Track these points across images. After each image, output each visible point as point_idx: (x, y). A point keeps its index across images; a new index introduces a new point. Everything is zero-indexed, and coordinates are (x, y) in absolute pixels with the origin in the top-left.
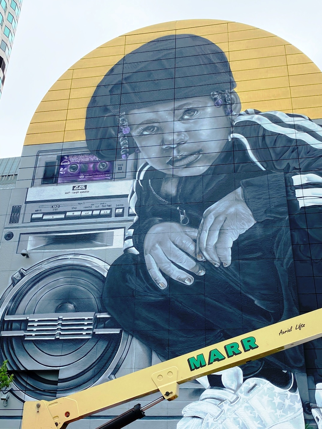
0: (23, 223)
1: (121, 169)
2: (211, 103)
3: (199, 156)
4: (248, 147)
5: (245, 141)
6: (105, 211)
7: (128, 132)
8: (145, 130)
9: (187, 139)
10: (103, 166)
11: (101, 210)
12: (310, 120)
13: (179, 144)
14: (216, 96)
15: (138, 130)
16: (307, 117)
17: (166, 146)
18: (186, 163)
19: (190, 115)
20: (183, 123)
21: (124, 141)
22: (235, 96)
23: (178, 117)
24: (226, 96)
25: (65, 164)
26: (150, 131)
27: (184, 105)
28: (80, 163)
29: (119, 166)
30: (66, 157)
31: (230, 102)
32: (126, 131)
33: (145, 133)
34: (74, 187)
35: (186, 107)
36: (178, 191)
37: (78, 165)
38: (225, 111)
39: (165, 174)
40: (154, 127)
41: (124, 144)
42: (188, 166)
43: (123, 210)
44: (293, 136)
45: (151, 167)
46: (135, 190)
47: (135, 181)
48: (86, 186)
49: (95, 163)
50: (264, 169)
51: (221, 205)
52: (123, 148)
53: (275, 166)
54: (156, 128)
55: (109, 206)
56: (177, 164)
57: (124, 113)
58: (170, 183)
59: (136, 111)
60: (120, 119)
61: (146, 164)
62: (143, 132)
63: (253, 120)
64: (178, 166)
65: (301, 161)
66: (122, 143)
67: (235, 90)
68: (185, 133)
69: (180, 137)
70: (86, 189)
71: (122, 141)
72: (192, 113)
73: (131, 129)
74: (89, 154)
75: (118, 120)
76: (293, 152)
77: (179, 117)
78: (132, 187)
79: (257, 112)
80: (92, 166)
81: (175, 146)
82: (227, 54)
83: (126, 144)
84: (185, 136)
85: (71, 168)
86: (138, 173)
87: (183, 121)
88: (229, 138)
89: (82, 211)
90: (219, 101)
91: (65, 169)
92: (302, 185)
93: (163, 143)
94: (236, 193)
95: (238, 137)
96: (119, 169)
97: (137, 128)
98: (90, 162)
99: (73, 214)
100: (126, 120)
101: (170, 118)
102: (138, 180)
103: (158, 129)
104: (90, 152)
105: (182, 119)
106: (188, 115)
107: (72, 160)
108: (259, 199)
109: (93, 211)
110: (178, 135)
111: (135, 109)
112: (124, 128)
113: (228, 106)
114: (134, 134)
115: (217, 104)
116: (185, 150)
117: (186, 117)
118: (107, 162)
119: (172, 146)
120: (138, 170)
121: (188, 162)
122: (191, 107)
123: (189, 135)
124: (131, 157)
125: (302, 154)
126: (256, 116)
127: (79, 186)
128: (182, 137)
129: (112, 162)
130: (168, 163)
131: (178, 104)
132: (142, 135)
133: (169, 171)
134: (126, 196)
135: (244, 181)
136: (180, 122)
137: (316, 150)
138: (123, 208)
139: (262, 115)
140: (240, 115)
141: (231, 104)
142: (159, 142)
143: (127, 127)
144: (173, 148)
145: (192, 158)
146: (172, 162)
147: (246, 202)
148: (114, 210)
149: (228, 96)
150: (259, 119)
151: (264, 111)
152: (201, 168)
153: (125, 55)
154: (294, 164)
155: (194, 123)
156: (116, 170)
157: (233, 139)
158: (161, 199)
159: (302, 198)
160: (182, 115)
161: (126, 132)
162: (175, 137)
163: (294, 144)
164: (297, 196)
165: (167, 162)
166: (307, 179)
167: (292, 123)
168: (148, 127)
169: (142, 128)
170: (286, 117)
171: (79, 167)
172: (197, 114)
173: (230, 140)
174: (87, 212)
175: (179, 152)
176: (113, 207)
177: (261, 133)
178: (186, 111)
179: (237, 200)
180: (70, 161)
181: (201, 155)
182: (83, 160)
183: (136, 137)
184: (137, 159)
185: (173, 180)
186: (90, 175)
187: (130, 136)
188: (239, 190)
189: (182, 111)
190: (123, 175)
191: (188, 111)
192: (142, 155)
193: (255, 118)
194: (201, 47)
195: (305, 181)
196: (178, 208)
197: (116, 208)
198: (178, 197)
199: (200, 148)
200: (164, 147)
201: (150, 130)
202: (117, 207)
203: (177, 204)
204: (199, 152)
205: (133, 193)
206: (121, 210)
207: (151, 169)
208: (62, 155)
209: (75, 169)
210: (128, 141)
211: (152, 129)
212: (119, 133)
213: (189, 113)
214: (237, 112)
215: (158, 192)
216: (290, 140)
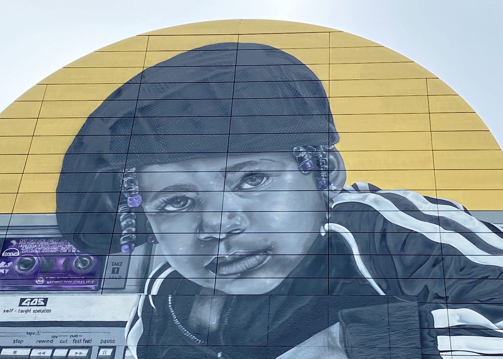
1: (117, 273)
2: (292, 166)
3: (265, 259)
4: (355, 250)
5: (350, 238)
6: (78, 351)
7: (137, 205)
8: (170, 202)
9: (244, 226)
10: (84, 263)
11: (70, 348)
12: (466, 211)
13: (230, 234)
14: (302, 155)
15: (157, 202)
16: (460, 206)
17: (206, 235)
18: (241, 270)
19: (253, 183)
20: (241, 196)
21: (128, 220)
22: (336, 157)
23: (232, 183)
24: (321, 156)
25: (10, 254)
26: (178, 206)
27: (245, 164)
28: (41, 254)
29: (115, 266)
30: (14, 242)
31: (326, 166)
32: (134, 202)
33: (169, 208)
34: (22, 300)
35: (247, 169)
36: (221, 321)
37: (35, 258)
38: (317, 182)
39: (200, 287)
40: (186, 199)
41: (128, 226)
42: (244, 275)
43: (114, 352)
44: (435, 238)
45: (175, 272)
46: (139, 314)
47: (143, 297)
48: (45, 300)
49: (69, 256)
50: (382, 293)
52: (125, 232)
53: (403, 289)
54: (189, 201)
55: (88, 342)
56: (225, 270)
57: (134, 169)
58: (207, 306)
59: (155, 168)
60: (126, 180)
61: (167, 266)
62: (165, 206)
63: (367, 202)
64: (225, 273)
65: (449, 283)
66: (123, 224)
67: (337, 146)
68: (244, 215)
69: (233, 221)
70: (45, 305)
71: (124, 219)
72: (258, 180)
73: (144, 200)
74: (59, 240)
75: (121, 181)
76: (434, 266)
77: (233, 186)
78: (135, 308)
79: (373, 189)
80: (62, 261)
81: (223, 236)
82: (325, 85)
83: (131, 225)
84: (242, 219)
85: (21, 263)
86: (148, 281)
87: (240, 193)
88: (322, 230)
89: (32, 348)
90: (308, 163)
91: (10, 264)
92: (449, 328)
93: (201, 228)
94: (330, 334)
95: (338, 230)
96: (113, 272)
97: (155, 198)
98: (59, 255)
99: (15, 352)
100: (137, 182)
101: (216, 185)
102: (147, 296)
103: (195, 202)
104: (60, 236)
105: (239, 189)
106: (250, 182)
107: (26, 247)
109: (54, 348)
110: (230, 217)
111: (154, 163)
112: (131, 196)
113: (323, 174)
114: (149, 208)
115: (304, 169)
116: (240, 245)
117: (246, 186)
118: (92, 257)
119: (217, 236)
120: (150, 276)
121: (245, 268)
122: (256, 168)
123: (250, 218)
124: (139, 250)
125: (451, 271)
126: (372, 196)
127: (32, 299)
128: (237, 221)
129: (101, 258)
130: (207, 268)
131: (232, 162)
132: (162, 211)
133: (208, 282)
134: (122, 324)
135: (345, 311)
136: (236, 194)
137: (475, 265)
138: (114, 348)
139: (381, 195)
140: (344, 191)
141: (329, 171)
142: (195, 225)
143: (136, 195)
144: (220, 240)
145: (252, 261)
146: (215, 266)
147: (346, 352)
148: (95, 350)
149: (323, 157)
150: (376, 202)
151: (385, 188)
152: (268, 281)
153: (145, 69)
154: (436, 289)
156: (107, 272)
157: (328, 232)
158: (188, 334)
159: (450, 353)
160: (238, 182)
161: (133, 203)
162: (225, 220)
163: (436, 251)
164: (440, 348)
165: (206, 264)
166: (458, 318)
167: (435, 214)
168: (177, 198)
169: (164, 198)
170: (424, 202)
171: (37, 263)
172: (267, 183)
173: (323, 234)
174: (43, 351)
175: (228, 248)
176: (95, 343)
177: (379, 227)
178: (248, 175)
179: (331, 347)
180: (20, 250)
181: (269, 258)
182: (46, 250)
183: (151, 215)
184: (148, 256)
185: (214, 300)
186: (57, 280)
187: (140, 212)
188: (336, 329)
189: (240, 175)
190: (119, 283)
191: (251, 176)
192: (159, 249)
193: (370, 199)
194: (281, 69)
195: (455, 322)
196: (219, 355)
197: (101, 347)
198: (221, 333)
199: (269, 243)
200: (202, 236)
201: (178, 203)
202: (103, 344)
203: (218, 347)
204: (266, 251)
205: (136, 318)
206: (109, 352)
207: (175, 276)
208: (7, 237)
209: (28, 265)
210: (135, 220)
211: (182, 203)
212: (121, 204)
213: (252, 180)
214: (338, 186)
215: (184, 321)
216: (430, 244)
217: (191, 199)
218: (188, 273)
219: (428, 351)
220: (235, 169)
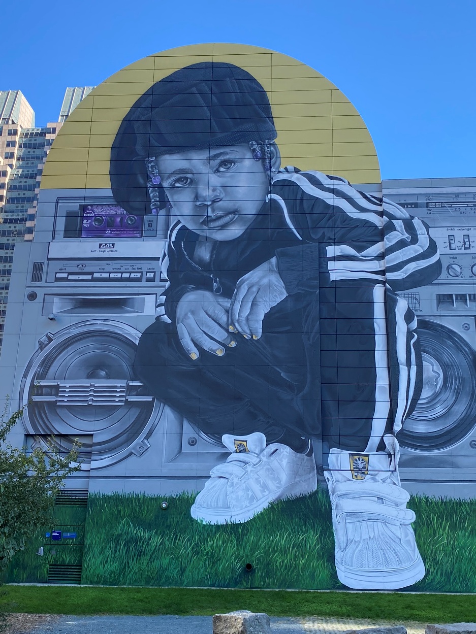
0: (46, 282)
1: (151, 227)
2: (249, 155)
3: (234, 217)
4: (285, 211)
5: (282, 203)
6: (135, 274)
7: (158, 183)
8: (178, 180)
9: (222, 196)
10: (132, 220)
11: (130, 273)
12: (349, 184)
13: (214, 201)
14: (255, 147)
15: (170, 181)
16: (346, 181)
17: (200, 203)
18: (221, 224)
19: (226, 167)
20: (219, 176)
21: (154, 193)
22: (275, 148)
23: (213, 168)
24: (266, 148)
25: (88, 215)
26: (182, 183)
27: (220, 154)
28: (106, 215)
29: (149, 223)
30: (90, 207)
31: (269, 155)
32: (156, 180)
33: (177, 185)
34: (101, 245)
35: (222, 157)
36: (211, 257)
37: (103, 217)
38: (264, 166)
39: (198, 235)
40: (187, 178)
41: (154, 197)
42: (223, 227)
43: (155, 275)
44: (330, 202)
45: (184, 226)
46: (166, 253)
47: (167, 243)
48: (113, 245)
49: (122, 216)
50: (301, 239)
51: (255, 275)
52: (153, 201)
53: (311, 235)
54: (189, 180)
55: (140, 269)
56: (212, 225)
57: (154, 158)
58: (203, 248)
59: (167, 157)
60: (150, 165)
61: (179, 222)
62: (175, 183)
63: (292, 179)
64: (212, 226)
65: (336, 230)
66: (151, 195)
67: (276, 141)
68: (221, 189)
69: (215, 193)
70: (114, 248)
71: (152, 192)
72: (229, 165)
73: (162, 179)
74: (115, 206)
75: (147, 166)
76: (329, 220)
77: (214, 170)
78: (163, 250)
79: (297, 171)
80: (119, 219)
81: (210, 203)
83: (156, 196)
84: (221, 192)
85: (96, 220)
86: (169, 231)
87: (218, 174)
88: (267, 199)
89: (110, 273)
90: (258, 153)
91: (89, 221)
92: (335, 257)
93: (197, 198)
94: (270, 263)
95: (276, 198)
96: (149, 226)
97: (169, 177)
98: (116, 215)
99: (101, 275)
100: (157, 167)
101: (204, 169)
102: (170, 242)
103: (192, 181)
104: (116, 203)
105: (217, 171)
106: (224, 167)
107: (98, 211)
108: (293, 270)
109: (122, 273)
110: (214, 190)
111: (166, 154)
112: (154, 176)
113: (267, 160)
114: (166, 184)
115: (255, 157)
116: (220, 209)
117: (222, 169)
118: (136, 217)
119: (206, 203)
120: (170, 229)
121: (223, 223)
122: (227, 157)
123: (225, 191)
124: (162, 212)
125: (338, 223)
126: (296, 175)
127: (106, 244)
128: (217, 193)
129: (141, 217)
130: (202, 223)
131: (213, 152)
132: (173, 186)
133: (203, 232)
134: (158, 259)
135: (279, 250)
136: (216, 175)
137: (352, 219)
138: (155, 272)
139: (302, 174)
140: (279, 172)
141: (271, 158)
142: (193, 196)
143: (157, 176)
144: (208, 206)
145: (227, 219)
146: (206, 222)
147: (279, 273)
148: (144, 273)
149: (268, 148)
150: (298, 179)
152: (236, 231)
153: (154, 83)
154: (329, 234)
155: (231, 177)
156: (145, 227)
157: (270, 200)
158: (194, 264)
159: (334, 271)
160: (217, 167)
161: (156, 182)
162: (210, 192)
163: (331, 211)
164: (329, 269)
165: (201, 221)
166: (340, 251)
167: (331, 187)
168: (181, 178)
169: (174, 178)
170: (327, 179)
171: (105, 220)
172: (234, 167)
173: (267, 201)
174: (116, 274)
175: (213, 211)
176: (144, 270)
177: (299, 197)
178: (223, 162)
179: (271, 271)
180: (94, 213)
181: (237, 216)
182: (109, 212)
183: (167, 189)
184: (168, 215)
185: (207, 244)
186: (117, 231)
187: (160, 187)
188: (274, 260)
189: (218, 161)
190: (153, 233)
192: (174, 211)
193: (295, 178)
195: (338, 254)
196: (211, 276)
197: (147, 272)
198: (212, 263)
199: (236, 207)
200: (198, 203)
201: (182, 181)
202: (148, 271)
203: (210, 271)
204: (235, 212)
205: (165, 255)
206: (152, 275)
207: (184, 228)
208: (85, 204)
209: (100, 221)
210: (158, 193)
211: (185, 181)
212: (149, 182)
213: (225, 165)
214: (276, 169)
216: (328, 206)
217: (190, 178)
218: (191, 227)
219: (322, 270)
220: (215, 157)
